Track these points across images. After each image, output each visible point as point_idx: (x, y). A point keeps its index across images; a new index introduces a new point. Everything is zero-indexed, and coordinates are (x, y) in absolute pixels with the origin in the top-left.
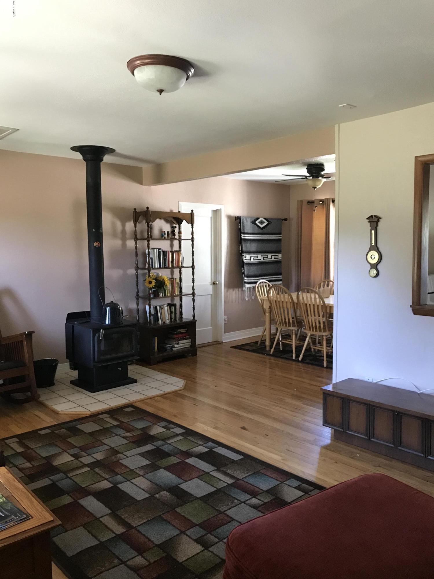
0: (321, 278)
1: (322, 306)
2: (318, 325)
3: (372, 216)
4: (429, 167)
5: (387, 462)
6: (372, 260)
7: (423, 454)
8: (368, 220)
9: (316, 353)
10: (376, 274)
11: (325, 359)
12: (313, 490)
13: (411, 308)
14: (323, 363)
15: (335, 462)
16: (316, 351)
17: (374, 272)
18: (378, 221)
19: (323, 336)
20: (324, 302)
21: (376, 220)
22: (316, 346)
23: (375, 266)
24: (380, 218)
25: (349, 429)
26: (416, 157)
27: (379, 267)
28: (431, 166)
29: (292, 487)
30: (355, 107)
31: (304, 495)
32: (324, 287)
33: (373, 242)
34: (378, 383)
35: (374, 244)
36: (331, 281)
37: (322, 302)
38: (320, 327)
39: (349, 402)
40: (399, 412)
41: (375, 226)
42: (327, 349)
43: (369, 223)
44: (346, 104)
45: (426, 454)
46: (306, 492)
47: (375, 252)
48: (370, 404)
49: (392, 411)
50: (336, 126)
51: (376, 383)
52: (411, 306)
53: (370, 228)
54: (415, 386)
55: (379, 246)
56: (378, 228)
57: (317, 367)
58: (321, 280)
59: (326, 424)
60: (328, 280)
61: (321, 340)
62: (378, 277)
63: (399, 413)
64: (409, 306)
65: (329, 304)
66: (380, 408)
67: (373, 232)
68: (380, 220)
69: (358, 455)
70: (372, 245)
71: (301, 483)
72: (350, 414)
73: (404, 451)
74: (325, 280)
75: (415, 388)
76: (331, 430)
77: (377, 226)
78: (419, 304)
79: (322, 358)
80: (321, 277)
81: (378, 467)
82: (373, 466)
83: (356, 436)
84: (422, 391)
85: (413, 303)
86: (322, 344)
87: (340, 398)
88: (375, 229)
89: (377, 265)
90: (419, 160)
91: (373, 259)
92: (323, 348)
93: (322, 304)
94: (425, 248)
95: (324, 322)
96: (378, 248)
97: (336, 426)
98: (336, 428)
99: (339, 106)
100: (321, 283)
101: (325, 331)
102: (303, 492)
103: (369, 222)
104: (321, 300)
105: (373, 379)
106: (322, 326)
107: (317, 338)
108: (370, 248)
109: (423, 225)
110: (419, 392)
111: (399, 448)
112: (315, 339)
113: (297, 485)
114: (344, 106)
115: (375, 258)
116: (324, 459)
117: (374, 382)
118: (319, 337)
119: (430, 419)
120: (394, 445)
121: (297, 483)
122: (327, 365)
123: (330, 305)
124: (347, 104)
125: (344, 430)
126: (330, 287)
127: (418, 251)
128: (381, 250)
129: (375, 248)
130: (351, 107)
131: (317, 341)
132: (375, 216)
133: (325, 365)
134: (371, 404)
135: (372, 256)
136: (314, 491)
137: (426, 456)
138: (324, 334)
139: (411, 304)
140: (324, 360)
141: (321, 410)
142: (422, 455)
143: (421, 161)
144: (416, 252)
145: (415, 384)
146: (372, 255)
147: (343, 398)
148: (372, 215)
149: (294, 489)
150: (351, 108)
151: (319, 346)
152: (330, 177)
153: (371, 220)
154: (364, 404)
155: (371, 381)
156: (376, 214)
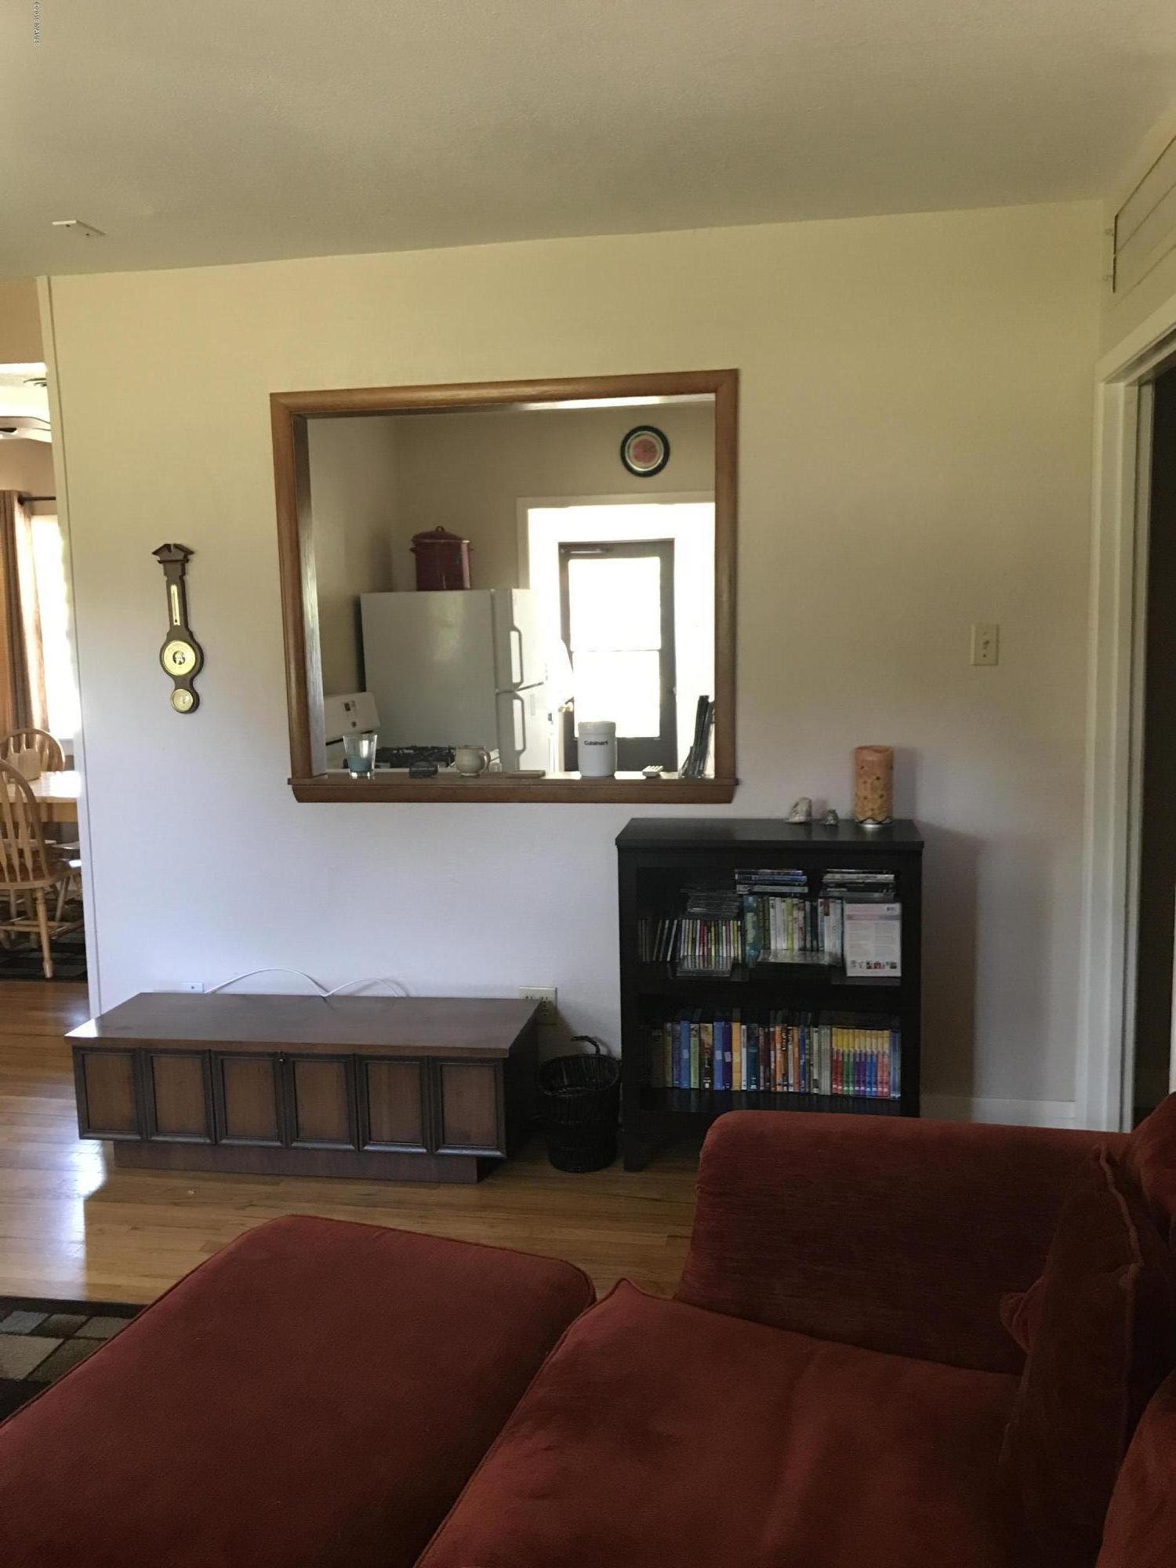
0: (5, 726)
1: (25, 804)
2: (16, 862)
3: (167, 547)
4: (306, 423)
5: (269, 1189)
6: (177, 665)
7: (353, 1145)
8: (158, 558)
9: (12, 942)
10: (190, 705)
11: (46, 953)
12: (85, 1323)
13: (290, 787)
14: (42, 969)
15: (132, 1229)
16: (13, 937)
17: (185, 699)
18: (186, 560)
19: (33, 891)
20: (29, 792)
21: (180, 556)
22: (13, 924)
23: (186, 682)
24: (192, 553)
25: (157, 1131)
26: (272, 395)
27: (198, 685)
28: (309, 421)
29: (20, 1334)
30: (102, 234)
31: (63, 1343)
32: (18, 749)
33: (177, 616)
34: (219, 992)
35: (178, 623)
36: (38, 732)
37: (24, 795)
38: (23, 866)
39: (152, 1058)
40: (286, 1054)
41: (180, 574)
42: (49, 927)
43: (161, 566)
44: (74, 222)
45: (361, 1143)
46: (66, 1334)
47: (185, 645)
48: (210, 1050)
49: (270, 1055)
50: (41, 282)
51: (214, 993)
52: (289, 782)
53: (166, 578)
54: (316, 983)
55: (193, 626)
56: (188, 578)
57: (20, 983)
58: (5, 732)
59: (89, 1132)
60: (26, 730)
61: (29, 903)
62: (197, 711)
63: (287, 1056)
64: (286, 781)
65: (44, 799)
66: (239, 1054)
67: (174, 589)
68: (191, 557)
69: (191, 1192)
70: (175, 624)
71: (46, 1315)
72: (157, 1087)
73: (307, 1149)
74: (18, 732)
75: (316, 987)
76: (102, 1145)
77: (184, 573)
78: (309, 773)
79: (34, 955)
80: (5, 721)
81: (250, 1208)
82: (238, 1209)
83: (179, 1143)
84: (332, 992)
85: (293, 773)
86: (30, 914)
87: (126, 1050)
88: (178, 581)
89: (192, 680)
90: (282, 404)
91: (180, 663)
92: (38, 926)
93: (25, 801)
94: (313, 630)
95: (35, 853)
96: (191, 634)
97: (120, 1131)
98: (120, 1137)
99: (55, 223)
100: (8, 740)
101: (38, 873)
102: (57, 1337)
103: (160, 562)
104: (20, 788)
105: (203, 985)
106: (29, 864)
107: (12, 899)
108: (168, 634)
109: (303, 571)
110: (325, 995)
111: (294, 1144)
112: (8, 903)
113: (34, 1326)
114: (68, 226)
115: (184, 659)
116: (100, 1230)
117: (206, 992)
118: (19, 897)
119: (364, 1052)
120: (281, 1142)
121: (33, 1320)
122: (54, 972)
123: (49, 801)
124: (78, 222)
125: (145, 1136)
126: (37, 747)
127: (296, 642)
128: (199, 638)
129: (183, 633)
130: (87, 231)
131: (13, 910)
132: (177, 546)
133: (48, 973)
134: (215, 1049)
135: (176, 656)
136: (89, 1324)
137: (361, 1146)
138: (38, 884)
139: (290, 776)
140: (42, 960)
141: (71, 1099)
142: (351, 1147)
143: (287, 407)
144: (291, 642)
145: (316, 977)
146: (175, 653)
147: (134, 1050)
148: (168, 543)
149: (28, 1338)
150: (88, 235)
151: (22, 922)
152: (12, 430)
153: (166, 555)
154: (197, 1052)
155: (198, 989)
156: (178, 542)
